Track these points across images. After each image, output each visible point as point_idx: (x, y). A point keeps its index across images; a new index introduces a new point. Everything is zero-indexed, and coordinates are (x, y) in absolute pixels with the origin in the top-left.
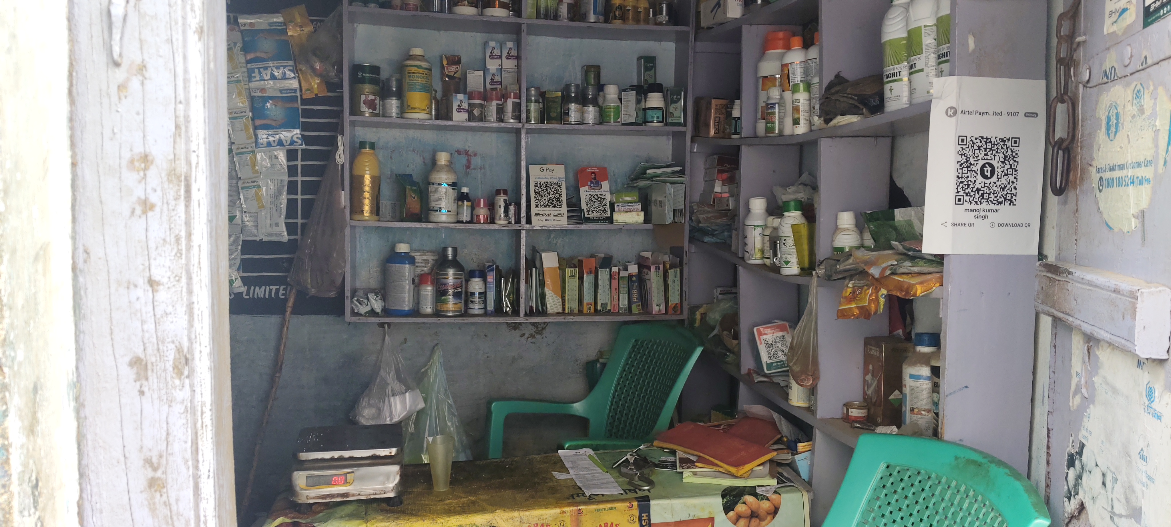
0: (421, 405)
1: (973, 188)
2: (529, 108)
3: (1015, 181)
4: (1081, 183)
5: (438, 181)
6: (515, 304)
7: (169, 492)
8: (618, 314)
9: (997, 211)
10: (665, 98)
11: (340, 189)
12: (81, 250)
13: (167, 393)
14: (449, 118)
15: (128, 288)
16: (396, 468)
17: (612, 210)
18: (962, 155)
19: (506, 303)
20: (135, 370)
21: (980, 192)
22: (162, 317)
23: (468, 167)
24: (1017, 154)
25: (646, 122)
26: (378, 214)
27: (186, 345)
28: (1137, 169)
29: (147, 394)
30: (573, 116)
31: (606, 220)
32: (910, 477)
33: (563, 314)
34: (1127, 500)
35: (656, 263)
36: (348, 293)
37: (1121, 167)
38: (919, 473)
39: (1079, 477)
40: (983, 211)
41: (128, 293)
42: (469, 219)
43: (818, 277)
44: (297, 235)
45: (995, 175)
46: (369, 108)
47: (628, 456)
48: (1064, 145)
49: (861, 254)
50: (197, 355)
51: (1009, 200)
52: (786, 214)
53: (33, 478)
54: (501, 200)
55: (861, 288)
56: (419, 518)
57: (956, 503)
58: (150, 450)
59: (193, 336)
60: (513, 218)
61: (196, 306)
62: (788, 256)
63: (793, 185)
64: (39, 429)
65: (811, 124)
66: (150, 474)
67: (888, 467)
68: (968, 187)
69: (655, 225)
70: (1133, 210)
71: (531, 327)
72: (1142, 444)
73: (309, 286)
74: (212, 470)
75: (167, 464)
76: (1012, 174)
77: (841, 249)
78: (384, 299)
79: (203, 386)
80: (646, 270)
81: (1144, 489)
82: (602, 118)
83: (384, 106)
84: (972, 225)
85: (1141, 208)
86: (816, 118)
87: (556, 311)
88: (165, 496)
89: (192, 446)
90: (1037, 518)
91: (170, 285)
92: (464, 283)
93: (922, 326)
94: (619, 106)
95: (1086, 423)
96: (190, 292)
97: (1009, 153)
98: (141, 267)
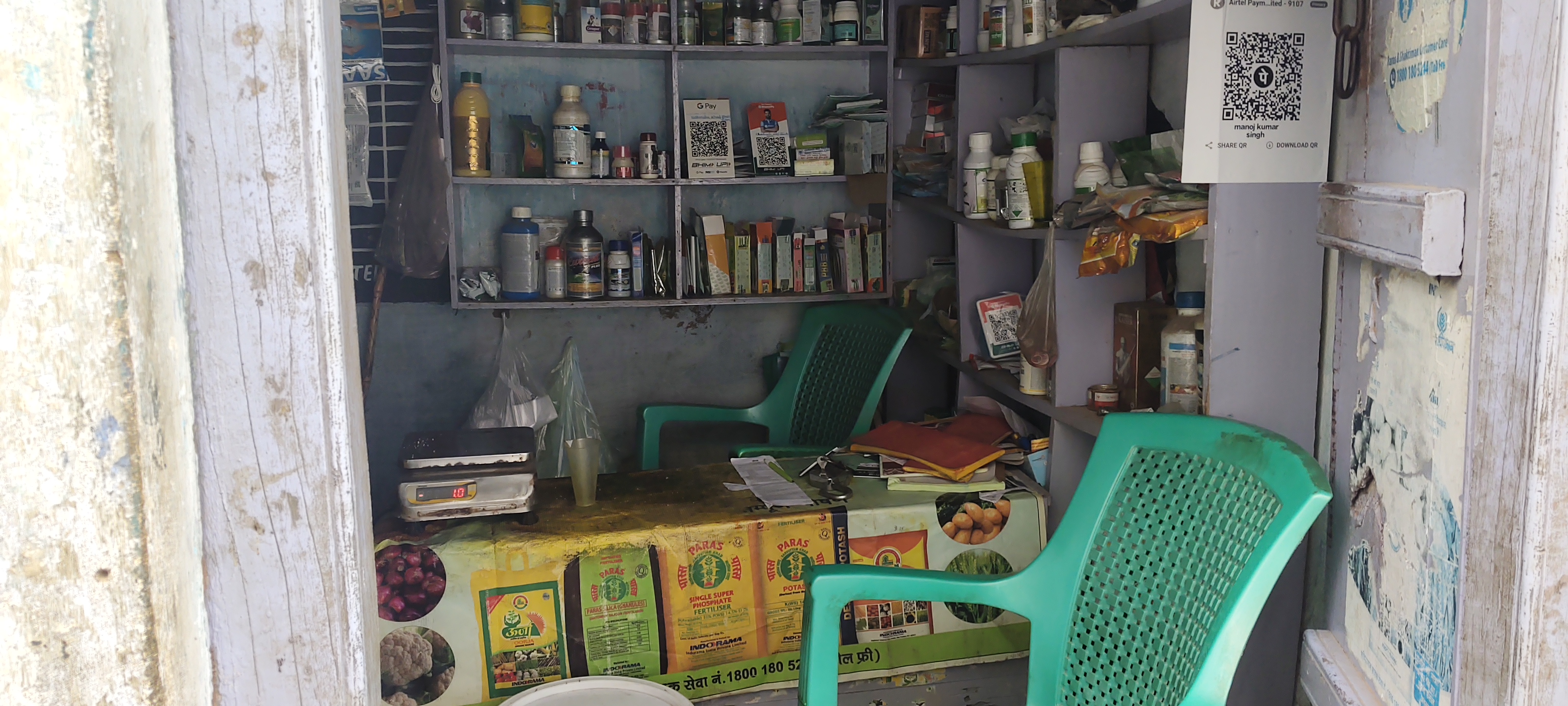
0: (553, 415)
1: (1245, 98)
2: (681, 24)
3: (1298, 89)
4: (1372, 80)
5: (565, 124)
6: (670, 283)
7: (296, 416)
8: (803, 293)
9: (1276, 127)
10: (859, 8)
11: (439, 136)
12: (184, 138)
13: (288, 303)
14: (577, 39)
15: (240, 182)
16: (528, 477)
17: (793, 158)
18: (1231, 57)
19: (658, 282)
20: (251, 277)
21: (1255, 104)
22: (280, 215)
23: (603, 105)
24: (1300, 55)
25: (834, 40)
26: (488, 168)
27: (308, 247)
28: (1432, 53)
29: (266, 303)
30: (740, 35)
31: (785, 171)
32: (1166, 462)
33: (732, 294)
34: (1417, 454)
35: (852, 228)
36: (453, 272)
37: (1415, 53)
38: (1178, 456)
39: (1367, 440)
40: (1258, 127)
41: (240, 188)
42: (606, 174)
43: (1056, 227)
44: (384, 198)
45: (1274, 82)
46: (472, 29)
47: (819, 461)
48: (1353, 34)
49: (1106, 192)
50: (322, 259)
51: (1290, 113)
52: (1016, 150)
53: (153, 384)
54: (648, 147)
55: (1108, 235)
56: (560, 537)
57: (1222, 488)
58: (272, 368)
59: (316, 237)
60: (664, 171)
61: (318, 202)
62: (1019, 205)
63: (1026, 115)
64: (157, 330)
65: (1046, 30)
66: (273, 395)
67: (1139, 452)
68: (1239, 97)
69: (848, 176)
70: (1426, 105)
71: (690, 314)
72: (1432, 384)
73: (403, 263)
74: (343, 391)
75: (292, 384)
76: (1294, 81)
77: (1086, 189)
78: (500, 279)
79: (330, 294)
80: (838, 236)
81: (1435, 436)
82: (777, 35)
83: (491, 25)
84: (1245, 145)
85: (1435, 100)
86: (1052, 21)
87: (723, 292)
88: (291, 420)
89: (319, 364)
90: (1316, 492)
91: (286, 178)
92: (602, 256)
93: (1185, 286)
94: (798, 20)
95: (1376, 374)
96: (310, 186)
97: (1291, 53)
98: (254, 157)
